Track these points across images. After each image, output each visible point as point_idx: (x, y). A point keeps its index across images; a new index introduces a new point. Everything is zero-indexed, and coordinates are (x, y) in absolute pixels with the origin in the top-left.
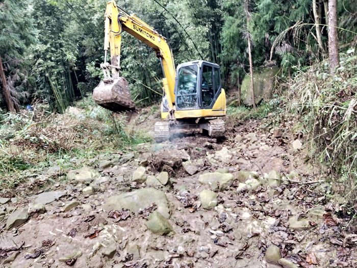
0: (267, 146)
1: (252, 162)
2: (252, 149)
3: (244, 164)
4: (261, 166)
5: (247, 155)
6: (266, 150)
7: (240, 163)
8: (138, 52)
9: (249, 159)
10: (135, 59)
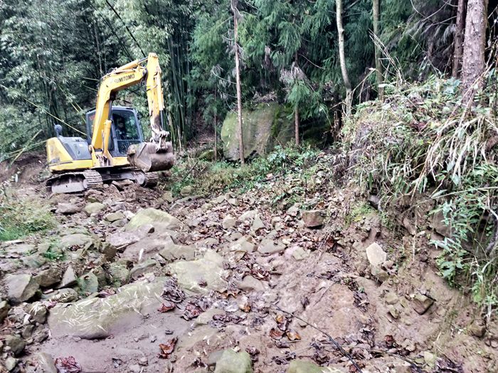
0: (298, 248)
1: (273, 285)
2: (268, 253)
3: (255, 291)
4: (302, 303)
5: (259, 268)
6: (299, 258)
7: (247, 288)
8: (41, 57)
9: (266, 278)
10: (36, 69)
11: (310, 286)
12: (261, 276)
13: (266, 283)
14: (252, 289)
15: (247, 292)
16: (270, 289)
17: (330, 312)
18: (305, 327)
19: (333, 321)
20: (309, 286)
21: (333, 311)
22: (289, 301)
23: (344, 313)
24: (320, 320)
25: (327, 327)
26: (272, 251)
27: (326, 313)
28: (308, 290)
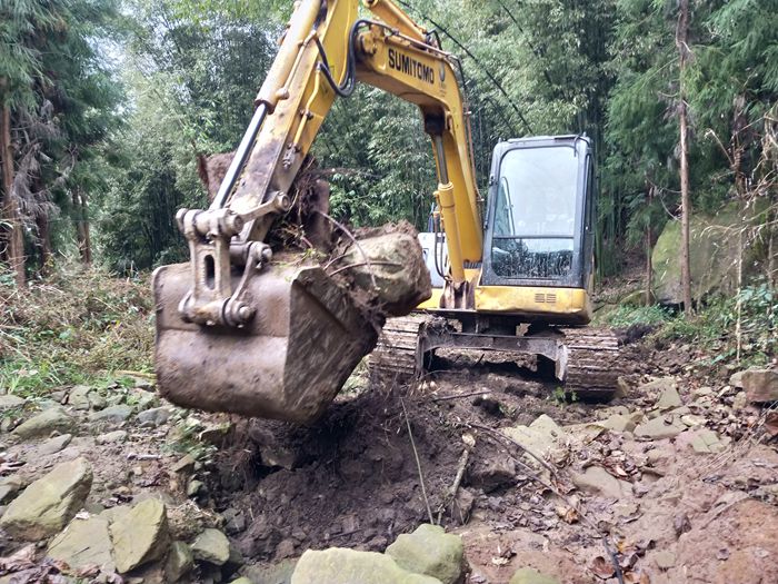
0: (710, 435)
1: (639, 491)
2: (649, 437)
3: (602, 494)
4: (674, 527)
5: (622, 458)
6: (703, 449)
7: (587, 486)
8: (410, 165)
9: (629, 477)
10: (403, 180)
11: (702, 499)
12: (620, 471)
13: (627, 486)
14: (596, 491)
15: (587, 493)
16: (632, 498)
17: (724, 551)
18: (665, 570)
19: (725, 570)
20: (699, 498)
21: (730, 550)
22: (655, 519)
23: (751, 557)
24: (698, 562)
25: (708, 578)
26: (657, 434)
27: (714, 551)
28: (696, 506)
